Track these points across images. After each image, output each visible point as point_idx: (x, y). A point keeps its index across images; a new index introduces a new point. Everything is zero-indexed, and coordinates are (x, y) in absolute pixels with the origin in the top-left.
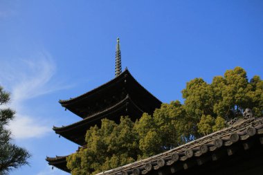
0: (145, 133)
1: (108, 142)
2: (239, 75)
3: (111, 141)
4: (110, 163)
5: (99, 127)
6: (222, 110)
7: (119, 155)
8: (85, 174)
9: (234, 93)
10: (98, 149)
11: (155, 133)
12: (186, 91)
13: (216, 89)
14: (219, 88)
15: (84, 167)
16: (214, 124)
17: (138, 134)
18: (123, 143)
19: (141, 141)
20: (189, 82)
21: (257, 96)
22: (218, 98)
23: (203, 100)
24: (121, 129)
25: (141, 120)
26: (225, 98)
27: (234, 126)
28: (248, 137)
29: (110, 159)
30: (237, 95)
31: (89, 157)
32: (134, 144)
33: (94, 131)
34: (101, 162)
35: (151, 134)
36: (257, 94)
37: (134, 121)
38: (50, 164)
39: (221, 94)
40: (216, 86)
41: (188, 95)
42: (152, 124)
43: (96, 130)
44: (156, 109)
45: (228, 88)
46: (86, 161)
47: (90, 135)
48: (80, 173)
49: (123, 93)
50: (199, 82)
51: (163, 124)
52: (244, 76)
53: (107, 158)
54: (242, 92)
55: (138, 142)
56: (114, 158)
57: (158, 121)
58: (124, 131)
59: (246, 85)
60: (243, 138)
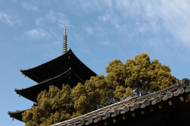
0: (79, 97)
1: (53, 102)
2: (144, 59)
3: (55, 102)
4: (53, 117)
5: (48, 91)
6: (131, 83)
7: (60, 111)
8: (35, 125)
9: (139, 71)
10: (45, 108)
11: (85, 97)
12: (108, 68)
13: (127, 68)
14: (130, 67)
15: (35, 120)
16: (125, 92)
17: (73, 97)
18: (63, 103)
19: (75, 102)
20: (111, 62)
21: (155, 74)
22: (128, 74)
23: (119, 75)
24: (62, 93)
25: (76, 87)
26: (133, 75)
27: (125, 101)
28: (124, 112)
29: (53, 115)
30: (141, 73)
31: (39, 113)
32: (71, 104)
33: (44, 94)
34: (48, 116)
35: (82, 98)
36: (155, 72)
37: (72, 88)
38: (11, 117)
39: (130, 72)
40: (128, 66)
41: (109, 71)
42: (83, 91)
43: (45, 94)
44: (87, 81)
45: (136, 68)
46: (36, 116)
47: (41, 97)
48: (32, 124)
49: (67, 66)
50: (117, 62)
51: (91, 91)
52: (148, 59)
53: (52, 114)
54: (144, 71)
55: (73, 103)
56: (57, 114)
57: (87, 89)
58: (65, 95)
59: (148, 66)
60: (122, 113)
